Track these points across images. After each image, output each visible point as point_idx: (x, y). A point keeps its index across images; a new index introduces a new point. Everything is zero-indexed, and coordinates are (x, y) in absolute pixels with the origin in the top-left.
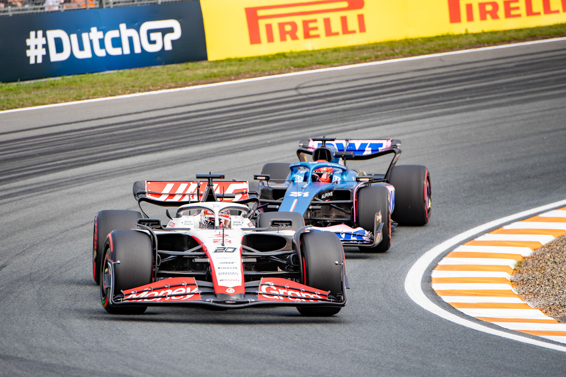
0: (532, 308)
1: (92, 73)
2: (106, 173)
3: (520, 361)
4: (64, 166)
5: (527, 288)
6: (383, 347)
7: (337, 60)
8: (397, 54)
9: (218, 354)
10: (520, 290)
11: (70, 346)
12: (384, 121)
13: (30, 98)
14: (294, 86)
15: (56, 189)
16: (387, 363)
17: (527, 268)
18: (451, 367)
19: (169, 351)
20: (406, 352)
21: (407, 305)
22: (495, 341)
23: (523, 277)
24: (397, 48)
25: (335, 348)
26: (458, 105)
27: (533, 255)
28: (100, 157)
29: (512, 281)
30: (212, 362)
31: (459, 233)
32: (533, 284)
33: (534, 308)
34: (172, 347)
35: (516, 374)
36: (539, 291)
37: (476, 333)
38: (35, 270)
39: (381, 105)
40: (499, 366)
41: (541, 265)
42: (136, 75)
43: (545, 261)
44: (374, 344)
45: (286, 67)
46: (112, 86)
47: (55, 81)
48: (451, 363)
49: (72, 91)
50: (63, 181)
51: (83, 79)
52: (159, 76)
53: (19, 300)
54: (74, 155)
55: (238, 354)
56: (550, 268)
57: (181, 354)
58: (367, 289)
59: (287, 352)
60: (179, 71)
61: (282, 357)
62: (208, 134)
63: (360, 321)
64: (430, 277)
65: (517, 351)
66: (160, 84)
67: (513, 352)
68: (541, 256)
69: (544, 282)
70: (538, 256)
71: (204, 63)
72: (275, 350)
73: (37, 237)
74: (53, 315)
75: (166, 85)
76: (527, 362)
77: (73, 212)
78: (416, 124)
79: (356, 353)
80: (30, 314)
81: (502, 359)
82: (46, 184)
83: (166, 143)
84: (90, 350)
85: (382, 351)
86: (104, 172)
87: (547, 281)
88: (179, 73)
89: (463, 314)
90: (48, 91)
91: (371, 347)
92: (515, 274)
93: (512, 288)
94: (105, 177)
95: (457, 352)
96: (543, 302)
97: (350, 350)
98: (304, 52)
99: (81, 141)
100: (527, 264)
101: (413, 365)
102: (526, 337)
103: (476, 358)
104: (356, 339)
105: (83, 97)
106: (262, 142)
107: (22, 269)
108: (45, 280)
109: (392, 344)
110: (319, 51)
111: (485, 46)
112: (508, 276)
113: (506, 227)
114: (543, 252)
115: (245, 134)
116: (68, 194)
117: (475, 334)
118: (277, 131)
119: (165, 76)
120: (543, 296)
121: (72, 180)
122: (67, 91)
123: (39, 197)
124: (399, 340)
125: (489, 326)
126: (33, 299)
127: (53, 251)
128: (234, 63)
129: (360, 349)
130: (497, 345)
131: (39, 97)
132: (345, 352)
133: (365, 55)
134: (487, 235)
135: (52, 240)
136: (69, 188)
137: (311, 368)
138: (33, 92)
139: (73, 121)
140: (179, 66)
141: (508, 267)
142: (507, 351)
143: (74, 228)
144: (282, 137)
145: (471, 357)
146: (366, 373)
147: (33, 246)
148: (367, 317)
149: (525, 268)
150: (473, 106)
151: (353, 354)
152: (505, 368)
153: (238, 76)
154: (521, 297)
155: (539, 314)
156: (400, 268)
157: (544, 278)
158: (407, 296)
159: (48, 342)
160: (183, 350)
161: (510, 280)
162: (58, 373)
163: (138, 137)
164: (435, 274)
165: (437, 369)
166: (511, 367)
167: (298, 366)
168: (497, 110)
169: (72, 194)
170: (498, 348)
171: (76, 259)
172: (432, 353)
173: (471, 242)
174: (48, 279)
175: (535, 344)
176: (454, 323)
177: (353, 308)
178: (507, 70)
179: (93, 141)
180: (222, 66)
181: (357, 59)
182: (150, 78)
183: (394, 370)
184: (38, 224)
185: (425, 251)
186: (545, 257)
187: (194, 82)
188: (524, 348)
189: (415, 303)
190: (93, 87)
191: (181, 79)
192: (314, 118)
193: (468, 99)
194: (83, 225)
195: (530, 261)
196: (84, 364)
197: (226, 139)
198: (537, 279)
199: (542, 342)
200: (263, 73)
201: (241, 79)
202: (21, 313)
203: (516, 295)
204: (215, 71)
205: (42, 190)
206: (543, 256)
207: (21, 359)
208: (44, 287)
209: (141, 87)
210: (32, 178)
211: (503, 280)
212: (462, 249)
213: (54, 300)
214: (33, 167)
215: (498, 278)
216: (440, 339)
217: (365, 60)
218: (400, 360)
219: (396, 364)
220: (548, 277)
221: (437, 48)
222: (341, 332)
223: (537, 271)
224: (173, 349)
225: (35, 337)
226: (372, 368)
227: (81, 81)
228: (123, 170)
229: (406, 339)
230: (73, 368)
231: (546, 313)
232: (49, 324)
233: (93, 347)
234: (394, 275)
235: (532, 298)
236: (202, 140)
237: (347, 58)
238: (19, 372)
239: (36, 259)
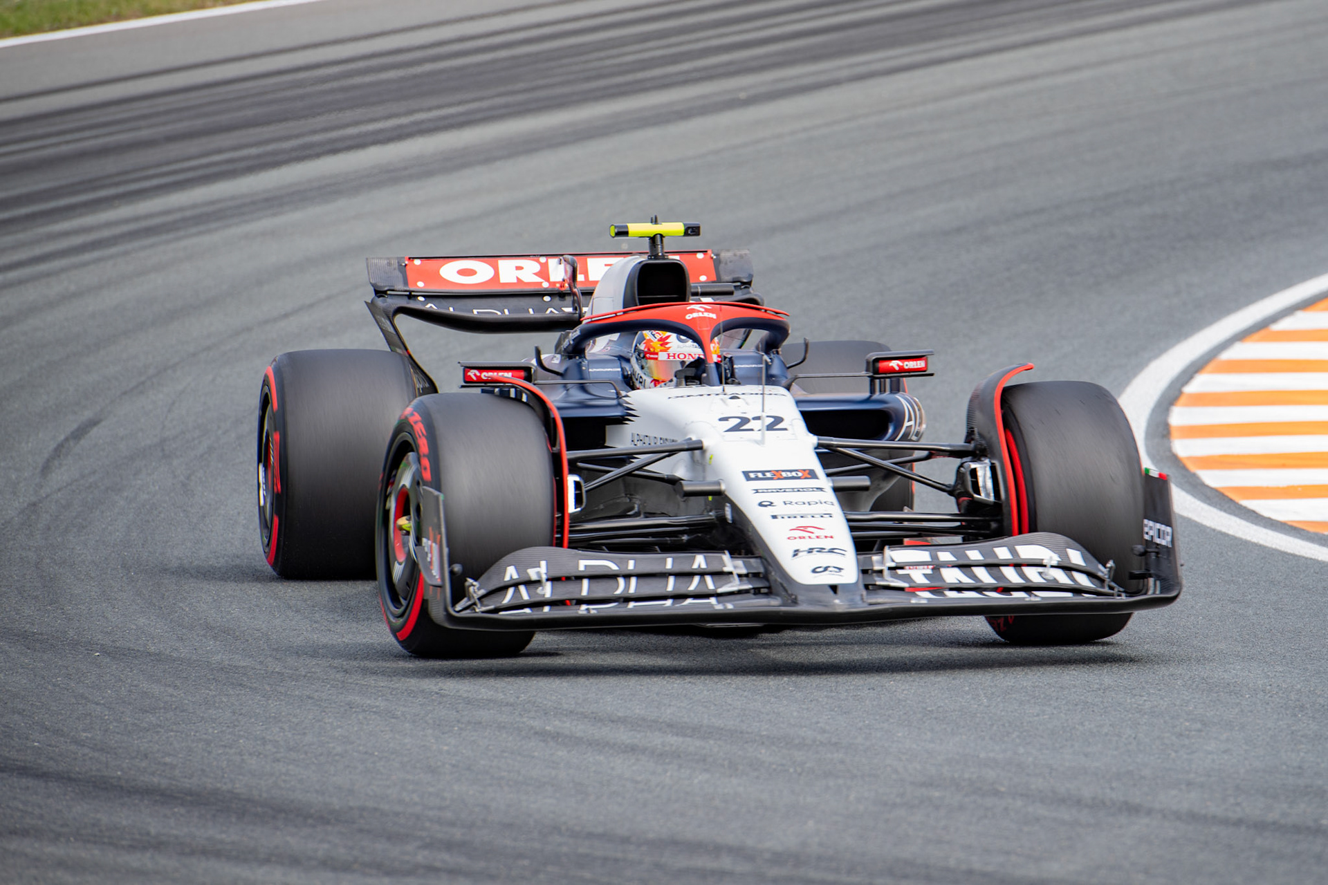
4: (229, 167)
12: (1027, 36)
15: (214, 225)
28: (321, 143)
31: (1229, 312)
38: (173, 432)
48: (1239, 639)
50: (229, 204)
62: (588, 79)
64: (1167, 426)
73: (172, 346)
74: (228, 545)
77: (259, 283)
82: (188, 213)
83: (485, 104)
84: (330, 630)
86: (331, 181)
89: (1256, 515)
94: (337, 192)
95: (1250, 612)
103: (1300, 625)
106: (727, 97)
107: (141, 429)
116: (246, 237)
117: (1290, 563)
118: (762, 68)
121: (253, 203)
123: (174, 245)
125: (1323, 542)
127: (217, 382)
134: (1300, 314)
135: (211, 354)
136: (249, 221)
139: (246, 50)
143: (266, 322)
144: (775, 82)
145: (1287, 621)
147: (165, 370)
162: (254, 690)
163: (416, 91)
164: (1179, 417)
169: (255, 236)
173: (1263, 333)
174: (207, 453)
176: (1234, 538)
179: (299, 104)
184: (173, 315)
185: (1149, 362)
192: (852, 33)
194: (286, 316)
205: (178, 227)
207: (158, 658)
208: (201, 473)
210: (152, 198)
212: (1239, 352)
213: (226, 505)
214: (151, 172)
228: (379, 173)
236: (573, 96)
238: (156, 689)
239: (173, 403)
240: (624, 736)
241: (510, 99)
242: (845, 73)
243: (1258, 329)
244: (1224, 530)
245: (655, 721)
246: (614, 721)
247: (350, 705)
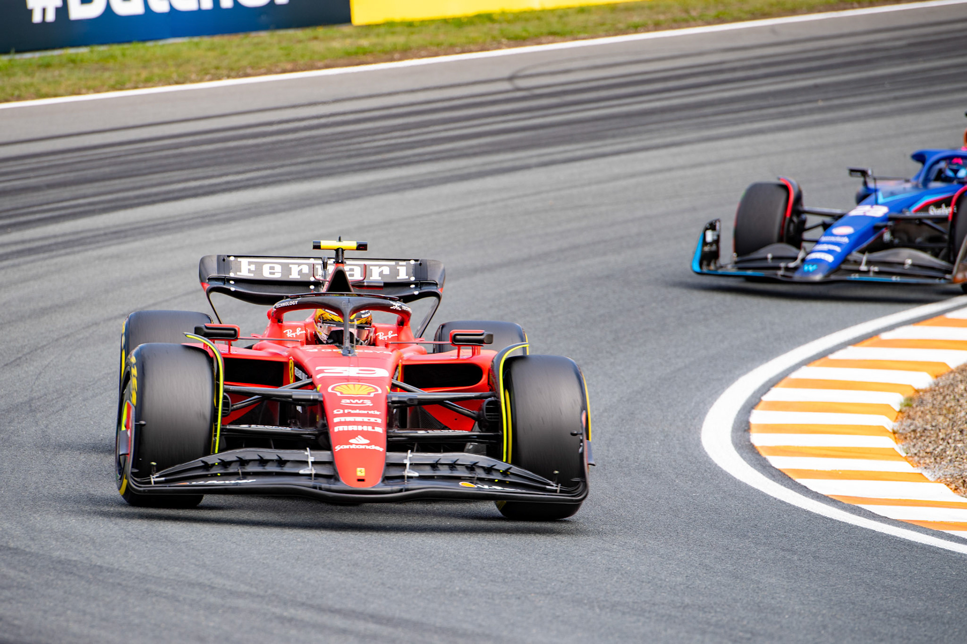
0: (931, 482)
1: (144, 40)
2: (166, 223)
3: (910, 575)
4: (92, 208)
5: (922, 445)
6: (662, 545)
7: (585, 27)
8: (694, 19)
9: (367, 551)
10: (909, 448)
11: (102, 531)
12: (668, 140)
13: (32, 85)
14: (507, 73)
15: (76, 249)
16: (671, 574)
17: (922, 409)
18: (785, 583)
19: (280, 543)
20: (703, 555)
21: (706, 471)
22: (864, 539)
23: (916, 426)
24: (695, 9)
25: (577, 545)
26: (802, 113)
27: (933, 386)
28: (156, 194)
29: (894, 433)
30: (356, 565)
31: (800, 344)
32: (933, 439)
33: (935, 482)
34: (285, 537)
35: (903, 598)
36: (944, 451)
37: (831, 524)
38: (38, 394)
39: (663, 110)
40: (871, 584)
41: (948, 405)
42: (224, 46)
43: (955, 397)
44: (647, 540)
45: (494, 38)
46: (179, 66)
47: (77, 54)
48: (785, 576)
49: (107, 74)
50: (89, 234)
51: (128, 52)
52: (265, 49)
53: (11, 446)
54: (109, 189)
55: (403, 552)
56: (964, 409)
57: (301, 550)
58: (633, 442)
59: (490, 550)
60: (300, 41)
61: (481, 559)
62: (350, 157)
63: (622, 499)
64: (748, 423)
65: (905, 557)
66: (266, 64)
67: (897, 559)
68: (948, 389)
69: (954, 434)
70: (943, 387)
71: (345, 29)
72: (470, 546)
73: (42, 333)
74: (72, 475)
75: (277, 66)
76: (923, 578)
77: (107, 292)
78: (726, 148)
79: (614, 554)
80: (29, 471)
81: (877, 572)
82: (60, 240)
83: (275, 171)
84: (138, 538)
85: (662, 552)
86: (163, 221)
87: (959, 433)
88: (299, 46)
89: (806, 490)
90: (64, 72)
91: (642, 545)
92: (900, 419)
93: (895, 444)
94: (165, 230)
95: (796, 558)
96: (950, 470)
97: (604, 549)
98: (525, 12)
99: (122, 163)
100: (922, 402)
101: (718, 579)
102: (921, 533)
103: (831, 569)
104: (613, 530)
105: (128, 85)
106: (448, 174)
107: (16, 391)
108: (57, 412)
109: (679, 541)
110: (552, 11)
111: (853, 8)
112: (889, 423)
113: (885, 336)
114: (952, 382)
115: (417, 159)
116: (99, 258)
117: (827, 525)
118: (475, 154)
119: (275, 51)
120: (951, 461)
121: (105, 234)
122: (99, 73)
123: (48, 262)
124: (691, 533)
125: (854, 511)
126: (35, 445)
127: (72, 360)
128: (398, 29)
129: (621, 548)
130: (868, 546)
131: (49, 83)
132: (594, 553)
133: (636, 19)
134: (850, 348)
135: (69, 340)
136: (101, 247)
137: (533, 579)
138: (37, 74)
139: (108, 126)
140: (299, 34)
141: (888, 406)
142: (887, 556)
143: (110, 319)
144: (484, 164)
145: (821, 565)
146: (633, 591)
147: (36, 350)
148: (633, 491)
149: (918, 408)
150: (830, 115)
151: (608, 556)
152: (884, 587)
153: (406, 53)
154: (911, 461)
155: (944, 493)
156: (693, 404)
157: (952, 429)
158: (706, 455)
159: (63, 522)
160: (304, 542)
161: (891, 431)
162: (81, 577)
163: (225, 160)
164: (757, 417)
165: (761, 586)
166: (893, 586)
167: (510, 575)
168: (872, 123)
169: (106, 258)
170: (871, 551)
171: (111, 375)
172: (751, 558)
173: (823, 360)
174: (61, 410)
175: (937, 546)
176: (790, 505)
177: (609, 475)
178: (893, 53)
179: (143, 165)
180: (378, 35)
181: (621, 26)
182: (248, 53)
183: (682, 587)
184: (44, 311)
185: (739, 376)
186: (956, 390)
187: (327, 62)
188: (917, 551)
189: (720, 468)
190: (144, 67)
191: (303, 56)
192: (541, 132)
193: (821, 104)
195: (928, 397)
196: (127, 562)
197: (384, 167)
198: (940, 430)
199: (949, 542)
200: (451, 49)
201: (412, 58)
202: (14, 469)
203: (901, 456)
204: (365, 42)
205: (52, 250)
206: (951, 388)
207: (16, 551)
208: (55, 424)
209: (232, 69)
210: (34, 227)
211: (880, 431)
212: (805, 373)
214: (35, 209)
215: (870, 426)
216: (766, 534)
217: (636, 28)
218: (694, 568)
219: (687, 576)
220: (960, 425)
221: (767, 9)
222: (587, 516)
223: (940, 414)
224: (286, 539)
225: (40, 513)
226: (643, 582)
227: (124, 55)
228: (197, 218)
229: (704, 532)
230: (107, 569)
231: (956, 489)
232: (64, 489)
233: (143, 533)
234: (682, 416)
235: (931, 462)
236: (339, 167)
237: (602, 24)
238: (12, 573)
239: (40, 374)
240: (339, 622)
241: (293, 169)
242: (535, 161)
243: (821, 357)
244: (783, 499)
245: (361, 613)
246: (333, 611)
247: (148, 591)
